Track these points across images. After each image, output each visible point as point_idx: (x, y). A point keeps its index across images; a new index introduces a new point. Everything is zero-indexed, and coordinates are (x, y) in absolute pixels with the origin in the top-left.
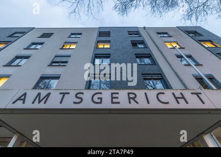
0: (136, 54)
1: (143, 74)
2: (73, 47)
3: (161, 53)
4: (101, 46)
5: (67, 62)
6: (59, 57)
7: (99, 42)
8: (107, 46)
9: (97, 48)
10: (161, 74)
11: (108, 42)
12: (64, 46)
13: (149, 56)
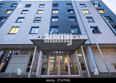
0: (69, 17)
1: (71, 26)
2: (42, 12)
3: (80, 16)
4: (54, 12)
5: (40, 20)
6: (37, 18)
7: (53, 10)
8: (57, 12)
9: (52, 13)
10: (78, 26)
11: (57, 10)
12: (37, 12)
13: (75, 17)
